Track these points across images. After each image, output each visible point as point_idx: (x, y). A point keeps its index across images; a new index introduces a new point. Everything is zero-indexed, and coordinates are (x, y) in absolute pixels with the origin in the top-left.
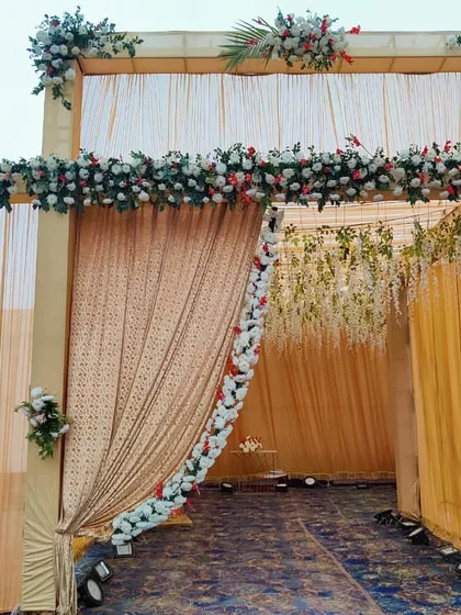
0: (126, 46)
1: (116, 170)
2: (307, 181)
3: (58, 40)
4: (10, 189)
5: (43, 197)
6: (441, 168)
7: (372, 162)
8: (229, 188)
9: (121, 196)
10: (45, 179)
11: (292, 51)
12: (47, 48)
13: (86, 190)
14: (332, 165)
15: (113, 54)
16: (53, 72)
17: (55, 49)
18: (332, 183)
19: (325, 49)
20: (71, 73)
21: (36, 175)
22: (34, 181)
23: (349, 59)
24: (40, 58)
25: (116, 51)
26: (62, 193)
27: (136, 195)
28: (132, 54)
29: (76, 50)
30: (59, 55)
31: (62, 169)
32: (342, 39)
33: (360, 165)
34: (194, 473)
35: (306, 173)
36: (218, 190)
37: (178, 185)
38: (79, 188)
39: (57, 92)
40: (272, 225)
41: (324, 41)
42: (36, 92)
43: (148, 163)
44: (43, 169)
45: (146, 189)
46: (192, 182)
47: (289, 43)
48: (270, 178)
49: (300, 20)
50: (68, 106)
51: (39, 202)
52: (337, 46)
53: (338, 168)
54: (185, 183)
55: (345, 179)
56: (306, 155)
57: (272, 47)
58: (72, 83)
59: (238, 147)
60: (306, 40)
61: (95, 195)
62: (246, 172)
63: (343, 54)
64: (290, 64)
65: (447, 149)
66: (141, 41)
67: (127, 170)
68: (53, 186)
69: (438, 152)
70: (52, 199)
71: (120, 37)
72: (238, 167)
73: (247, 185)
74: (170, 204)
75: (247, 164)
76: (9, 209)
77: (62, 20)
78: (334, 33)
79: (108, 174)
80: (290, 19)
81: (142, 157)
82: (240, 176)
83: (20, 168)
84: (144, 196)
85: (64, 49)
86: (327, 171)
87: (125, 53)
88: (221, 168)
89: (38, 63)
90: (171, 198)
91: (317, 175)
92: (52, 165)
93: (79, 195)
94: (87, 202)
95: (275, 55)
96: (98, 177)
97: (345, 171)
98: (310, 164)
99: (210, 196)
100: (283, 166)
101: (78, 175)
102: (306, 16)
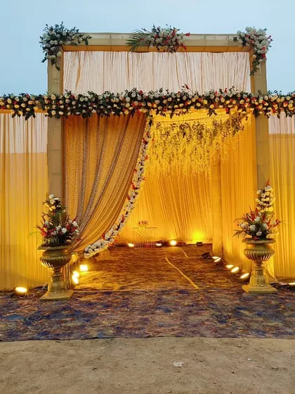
0: (84, 40)
1: (82, 100)
2: (165, 105)
3: (53, 38)
4: (34, 108)
5: (49, 111)
6: (223, 100)
7: (193, 97)
8: (131, 108)
9: (84, 111)
10: (50, 104)
11: (159, 44)
12: (48, 42)
13: (69, 108)
14: (176, 98)
15: (77, 43)
16: (51, 53)
17: (52, 42)
18: (176, 106)
19: (174, 43)
20: (60, 53)
21: (46, 102)
22: (45, 104)
23: (185, 47)
24: (44, 46)
25: (79, 42)
26: (58, 110)
27: (91, 111)
28: (87, 44)
29: (61, 42)
30: (54, 45)
31: (58, 99)
32: (182, 38)
33: (188, 99)
34: (117, 230)
35: (165, 102)
36: (126, 108)
37: (109, 107)
38: (65, 108)
39: (53, 62)
40: (151, 123)
41: (174, 40)
42: (43, 61)
43: (96, 96)
44: (49, 99)
45: (95, 108)
46: (115, 106)
47: (158, 40)
48: (149, 104)
49: (163, 30)
50: (58, 69)
51: (47, 114)
52: (180, 42)
53: (178, 100)
54: (112, 106)
55: (181, 105)
56: (165, 93)
57: (150, 42)
58: (60, 57)
59: (135, 90)
60: (165, 39)
61: (72, 111)
62: (139, 101)
63: (182, 45)
64: (158, 49)
65: (226, 91)
66: (91, 38)
67: (86, 99)
68: (54, 107)
69: (222, 93)
70: (53, 113)
71: (81, 36)
72: (135, 99)
73: (140, 107)
74: (106, 114)
75: (139, 97)
76: (34, 116)
77: (54, 27)
78: (178, 35)
79: (78, 101)
80: (158, 29)
81: (93, 94)
82: (136, 103)
83: (40, 98)
84: (94, 111)
85: (56, 42)
86: (174, 101)
87: (84, 43)
88: (128, 99)
89: (44, 48)
90: (106, 112)
91: (169, 103)
92: (53, 97)
93: (65, 110)
94: (69, 114)
95: (151, 46)
96: (74, 103)
97: (182, 101)
98: (166, 98)
99: (123, 112)
100: (155, 98)
101: (65, 102)
102: (166, 28)
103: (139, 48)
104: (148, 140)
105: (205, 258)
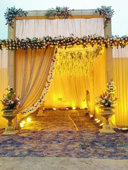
0: (25, 14)
1: (23, 41)
2: (62, 43)
3: (10, 13)
4: (2, 46)
5: (8, 47)
6: (90, 40)
7: (75, 39)
8: (46, 45)
9: (24, 47)
10: (9, 44)
11: (60, 15)
12: (8, 15)
13: (17, 46)
14: (68, 40)
15: (22, 16)
16: (9, 20)
17: (10, 15)
18: (67, 44)
19: (67, 14)
20: (13, 21)
21: (7, 43)
22: (6, 44)
23: (72, 16)
24: (7, 17)
25: (23, 15)
26: (12, 46)
27: (27, 46)
28: (26, 16)
29: (14, 15)
30: (10, 17)
31: (12, 42)
32: (71, 12)
33: (73, 40)
34: (40, 102)
35: (62, 42)
36: (44, 45)
37: (36, 45)
38: (16, 45)
39: (10, 24)
40: (56, 52)
41: (66, 12)
42: (6, 24)
43: (30, 40)
44: (8, 41)
45: (29, 45)
46: (39, 44)
47: (59, 13)
48: (55, 43)
49: (61, 8)
50: (13, 28)
51: (8, 48)
52: (69, 14)
53: (68, 41)
54: (37, 44)
55: (70, 43)
56: (62, 38)
57: (55, 14)
58: (14, 22)
59: (48, 36)
60: (62, 12)
61: (19, 47)
62: (50, 42)
63: (71, 15)
64: (59, 17)
65: (91, 36)
66: (28, 13)
67: (25, 41)
68: (10, 45)
69: (89, 37)
70: (10, 48)
71: (23, 12)
72: (48, 41)
73: (50, 44)
74: (35, 48)
75: (50, 40)
76: (2, 50)
77: (11, 9)
78: (69, 11)
79: (22, 42)
80: (59, 8)
81: (29, 39)
82: (48, 43)
83: (4, 41)
84: (29, 47)
85: (11, 15)
86: (67, 41)
87: (25, 15)
88: (45, 41)
89: (6, 18)
90: (34, 47)
91: (64, 42)
92: (10, 41)
93: (15, 47)
94: (17, 48)
95: (56, 16)
96: (19, 43)
97: (70, 41)
98: (63, 40)
99: (43, 47)
100: (57, 40)
101: (15, 42)
102: (63, 7)
103: (50, 17)
104: (54, 60)
105: (86, 115)
